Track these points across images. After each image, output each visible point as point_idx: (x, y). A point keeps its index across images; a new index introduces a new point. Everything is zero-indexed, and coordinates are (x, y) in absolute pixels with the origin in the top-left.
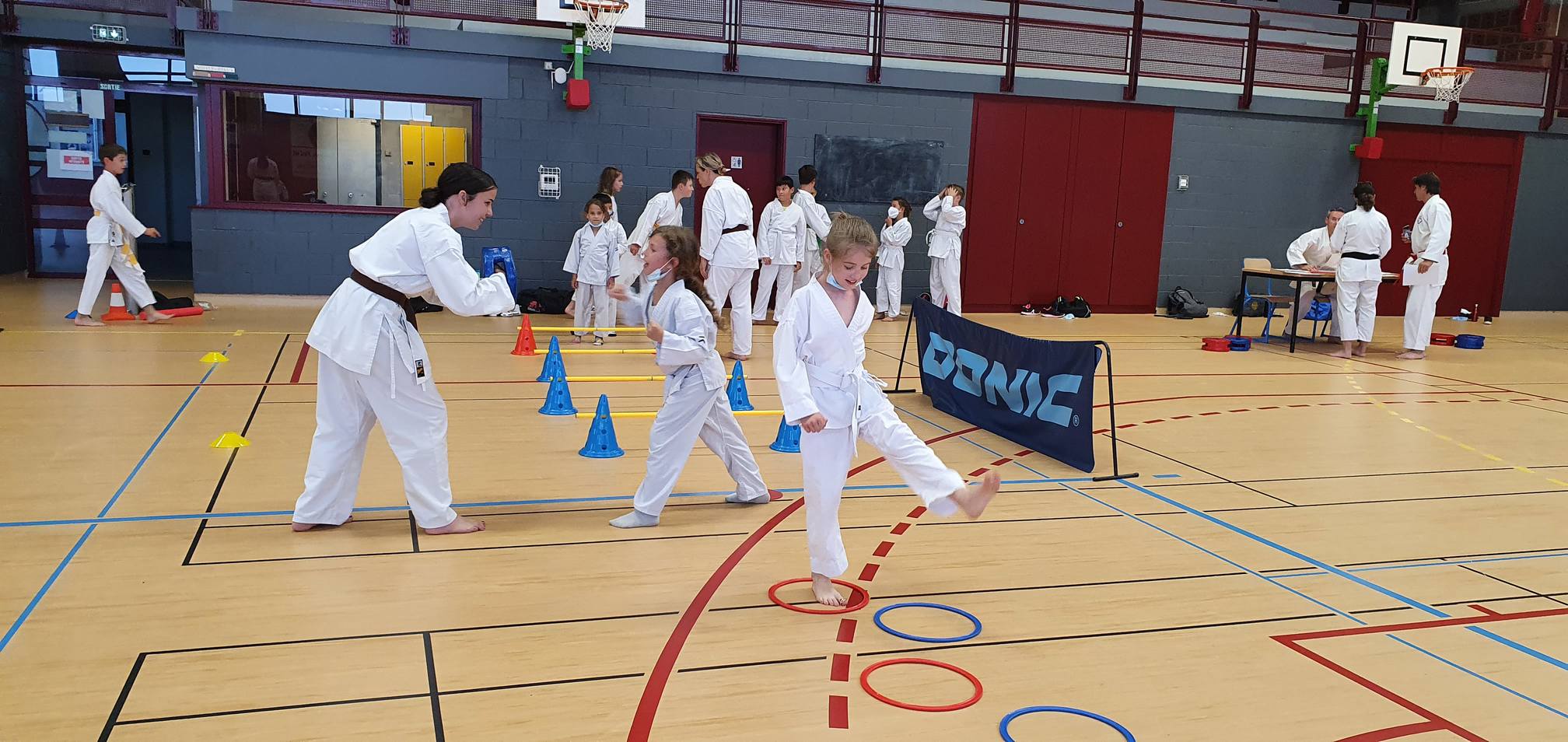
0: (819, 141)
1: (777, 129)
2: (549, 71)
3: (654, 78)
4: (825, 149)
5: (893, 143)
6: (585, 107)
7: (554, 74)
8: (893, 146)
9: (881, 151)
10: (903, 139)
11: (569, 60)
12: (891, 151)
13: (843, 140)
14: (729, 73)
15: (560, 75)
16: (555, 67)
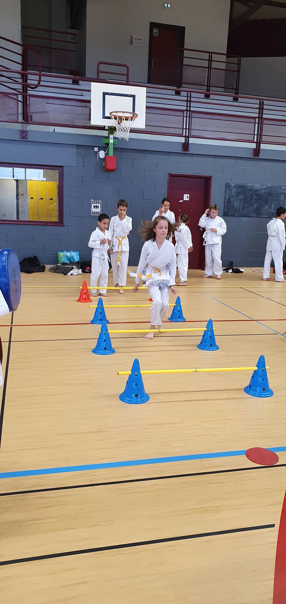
0: (228, 186)
1: (207, 180)
2: (96, 152)
3: (147, 155)
4: (231, 190)
5: (264, 187)
6: (113, 170)
7: (99, 154)
8: (264, 189)
9: (258, 191)
10: (269, 185)
11: (106, 146)
12: (263, 191)
13: (240, 185)
14: (184, 152)
15: (102, 154)
16: (99, 150)
